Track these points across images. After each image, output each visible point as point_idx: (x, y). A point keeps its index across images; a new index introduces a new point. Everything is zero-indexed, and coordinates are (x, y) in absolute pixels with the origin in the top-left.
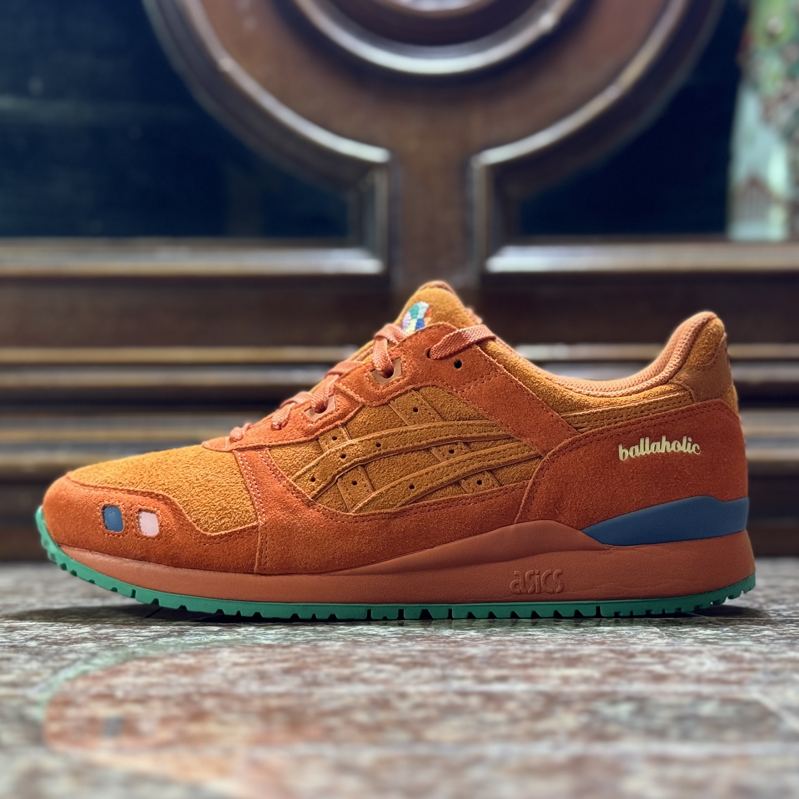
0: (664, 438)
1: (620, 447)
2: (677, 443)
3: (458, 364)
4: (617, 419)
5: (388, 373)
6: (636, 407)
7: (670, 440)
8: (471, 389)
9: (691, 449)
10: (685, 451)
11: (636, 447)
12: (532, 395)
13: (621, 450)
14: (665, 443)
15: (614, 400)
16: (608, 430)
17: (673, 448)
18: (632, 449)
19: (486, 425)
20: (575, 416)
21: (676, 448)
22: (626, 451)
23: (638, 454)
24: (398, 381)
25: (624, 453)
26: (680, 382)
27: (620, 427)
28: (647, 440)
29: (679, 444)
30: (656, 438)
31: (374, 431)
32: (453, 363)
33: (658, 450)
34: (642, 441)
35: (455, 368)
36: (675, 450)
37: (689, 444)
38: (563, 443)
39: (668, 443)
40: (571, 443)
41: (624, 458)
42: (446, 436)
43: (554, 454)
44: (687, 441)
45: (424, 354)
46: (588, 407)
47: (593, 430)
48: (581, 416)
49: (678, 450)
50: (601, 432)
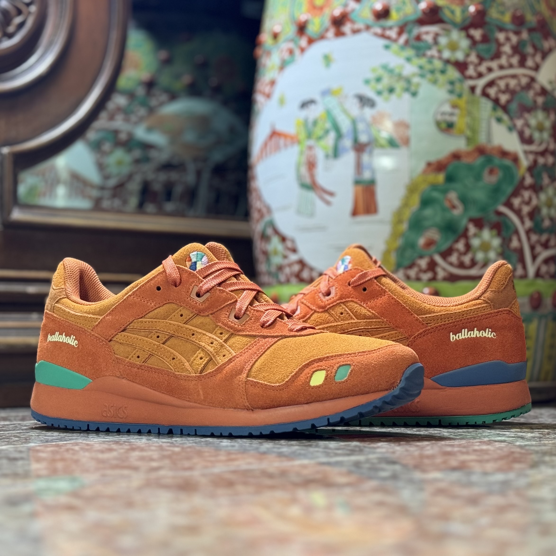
0: (476, 329)
1: (451, 333)
2: (483, 332)
3: (365, 289)
4: (449, 319)
5: (328, 294)
6: (459, 312)
7: (479, 330)
8: (372, 303)
9: (491, 335)
10: (487, 336)
11: (460, 334)
12: (403, 306)
13: (452, 336)
14: (476, 332)
15: (448, 308)
16: (444, 325)
17: (481, 335)
18: (457, 335)
19: (379, 322)
20: (426, 317)
21: (482, 335)
22: (454, 336)
23: (460, 338)
24: (333, 298)
25: (453, 337)
26: (485, 299)
27: (451, 323)
28: (466, 330)
29: (484, 332)
30: (471, 329)
31: (320, 325)
32: (362, 289)
33: (472, 336)
34: (463, 330)
35: (363, 291)
36: (482, 336)
37: (490, 333)
38: (420, 331)
39: (478, 332)
40: (425, 331)
41: (453, 340)
42: (358, 327)
43: (415, 337)
44: (489, 331)
45: (347, 284)
46: (434, 312)
47: (436, 325)
48: (430, 317)
49: (483, 336)
50: (440, 326)
